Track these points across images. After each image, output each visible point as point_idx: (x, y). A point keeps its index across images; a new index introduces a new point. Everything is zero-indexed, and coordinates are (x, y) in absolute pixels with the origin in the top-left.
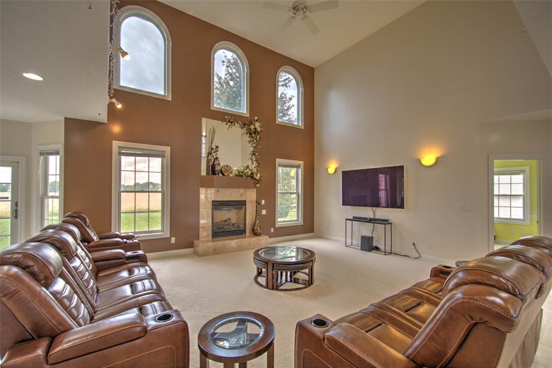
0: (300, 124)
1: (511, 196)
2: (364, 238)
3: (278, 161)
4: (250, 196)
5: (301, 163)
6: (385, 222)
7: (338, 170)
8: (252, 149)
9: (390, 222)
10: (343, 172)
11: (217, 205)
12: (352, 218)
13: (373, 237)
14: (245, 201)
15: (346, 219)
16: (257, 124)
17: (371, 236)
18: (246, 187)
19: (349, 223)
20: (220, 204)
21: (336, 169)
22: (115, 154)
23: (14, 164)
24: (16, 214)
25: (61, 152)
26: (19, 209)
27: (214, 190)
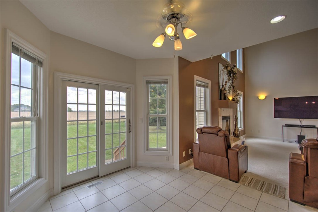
0: (241, 70)
3: (238, 91)
4: (231, 111)
6: (313, 127)
10: (274, 99)
13: (305, 136)
15: (283, 126)
20: (224, 118)
21: (266, 97)
22: (195, 85)
23: (128, 90)
24: (130, 129)
25: (170, 82)
26: (131, 125)
27: (222, 109)
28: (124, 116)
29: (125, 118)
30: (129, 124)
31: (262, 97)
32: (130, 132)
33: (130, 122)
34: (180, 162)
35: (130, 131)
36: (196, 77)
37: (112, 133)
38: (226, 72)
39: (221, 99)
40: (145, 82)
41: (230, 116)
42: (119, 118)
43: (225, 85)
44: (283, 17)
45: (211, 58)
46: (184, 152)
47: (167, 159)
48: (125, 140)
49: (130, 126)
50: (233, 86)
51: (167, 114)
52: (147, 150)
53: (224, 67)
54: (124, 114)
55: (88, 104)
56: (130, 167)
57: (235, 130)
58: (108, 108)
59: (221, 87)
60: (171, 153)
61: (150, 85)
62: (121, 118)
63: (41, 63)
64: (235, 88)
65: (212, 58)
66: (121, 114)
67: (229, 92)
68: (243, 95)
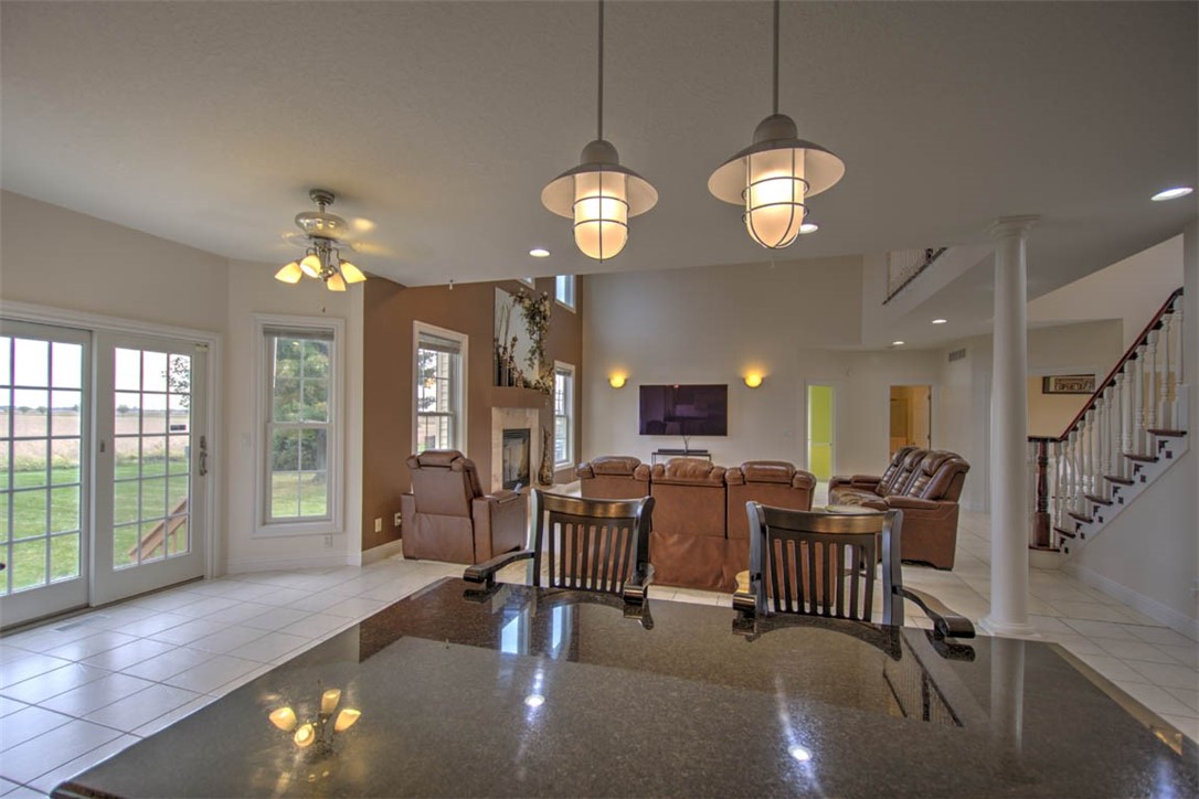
0: (571, 306)
3: (556, 363)
4: (533, 417)
5: (573, 368)
7: (629, 384)
8: (532, 343)
9: (709, 453)
10: (642, 387)
11: (507, 436)
12: (657, 451)
15: (653, 453)
16: (547, 304)
20: (509, 435)
21: (626, 381)
22: (416, 343)
23: (198, 349)
24: (204, 464)
25: (339, 335)
26: (209, 452)
27: (506, 410)
28: (183, 427)
29: (187, 430)
30: (201, 450)
31: (618, 380)
32: (203, 472)
33: (203, 444)
34: (365, 547)
35: (206, 472)
36: (418, 326)
37: (138, 476)
38: (519, 310)
39: (499, 384)
40: (260, 328)
41: (529, 430)
42: (164, 431)
43: (513, 346)
45: (448, 286)
46: (378, 522)
47: (327, 543)
48: (187, 497)
49: (206, 455)
50: (539, 350)
51: (331, 421)
52: (264, 523)
53: (513, 298)
54: (184, 421)
55: (50, 389)
56: (201, 578)
57: (543, 467)
59: (501, 350)
60: (340, 525)
61: (276, 339)
62: (171, 432)
64: (544, 353)
65: (451, 288)
66: (173, 422)
67: (531, 366)
68: (573, 374)
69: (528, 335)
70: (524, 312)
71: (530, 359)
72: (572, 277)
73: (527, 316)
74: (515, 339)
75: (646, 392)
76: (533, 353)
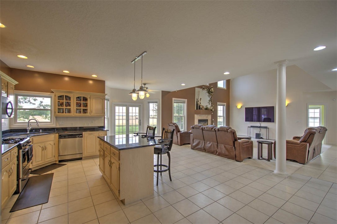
0: (225, 87)
1: (314, 117)
2: (256, 134)
3: (218, 103)
4: (209, 117)
5: (225, 104)
6: (266, 128)
7: (242, 107)
8: (209, 99)
9: (268, 127)
10: (245, 108)
11: (200, 121)
12: (250, 126)
13: (260, 134)
14: (208, 120)
15: (248, 127)
16: (212, 89)
17: (259, 133)
18: (208, 114)
19: (249, 128)
22: (173, 102)
23: (139, 106)
24: (140, 124)
25: (158, 102)
27: (199, 115)
31: (239, 106)
33: (140, 121)
36: (173, 99)
37: (132, 125)
38: (204, 91)
39: (197, 109)
44: (185, 85)
53: (201, 89)
54: (138, 117)
58: (130, 114)
61: (150, 104)
62: (136, 119)
63: (109, 100)
66: (136, 117)
67: (209, 104)
68: (226, 105)
69: (208, 97)
70: (207, 91)
71: (209, 103)
72: (225, 81)
73: (207, 92)
74: (201, 99)
75: (247, 109)
76: (210, 101)
